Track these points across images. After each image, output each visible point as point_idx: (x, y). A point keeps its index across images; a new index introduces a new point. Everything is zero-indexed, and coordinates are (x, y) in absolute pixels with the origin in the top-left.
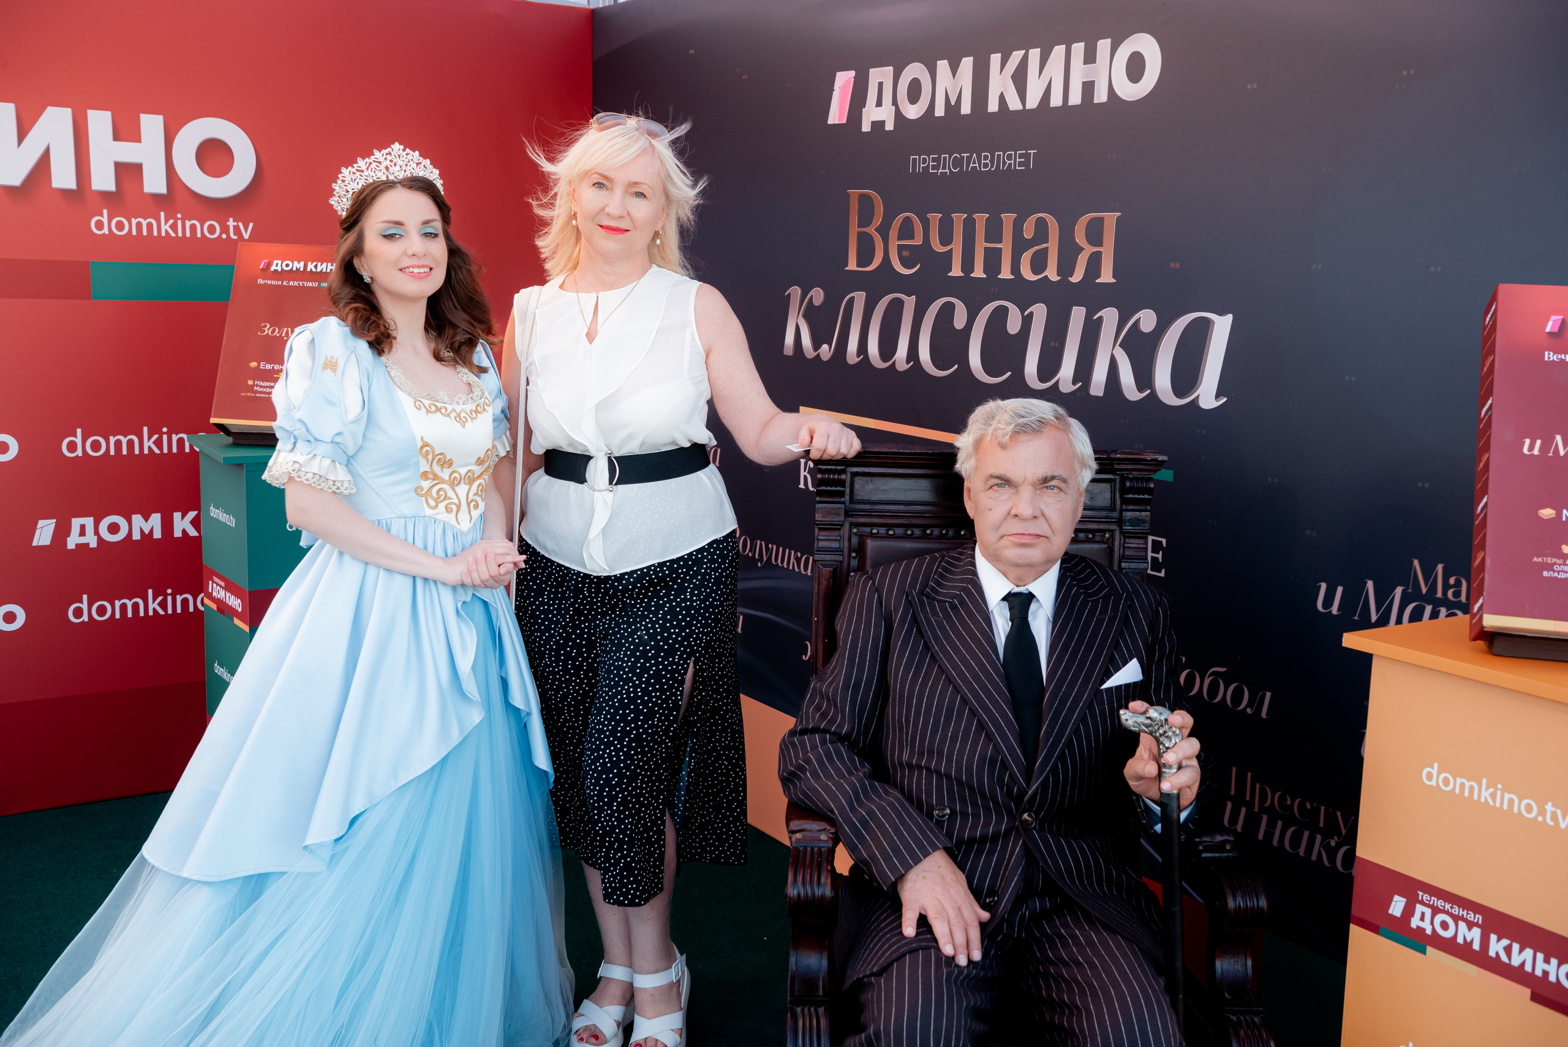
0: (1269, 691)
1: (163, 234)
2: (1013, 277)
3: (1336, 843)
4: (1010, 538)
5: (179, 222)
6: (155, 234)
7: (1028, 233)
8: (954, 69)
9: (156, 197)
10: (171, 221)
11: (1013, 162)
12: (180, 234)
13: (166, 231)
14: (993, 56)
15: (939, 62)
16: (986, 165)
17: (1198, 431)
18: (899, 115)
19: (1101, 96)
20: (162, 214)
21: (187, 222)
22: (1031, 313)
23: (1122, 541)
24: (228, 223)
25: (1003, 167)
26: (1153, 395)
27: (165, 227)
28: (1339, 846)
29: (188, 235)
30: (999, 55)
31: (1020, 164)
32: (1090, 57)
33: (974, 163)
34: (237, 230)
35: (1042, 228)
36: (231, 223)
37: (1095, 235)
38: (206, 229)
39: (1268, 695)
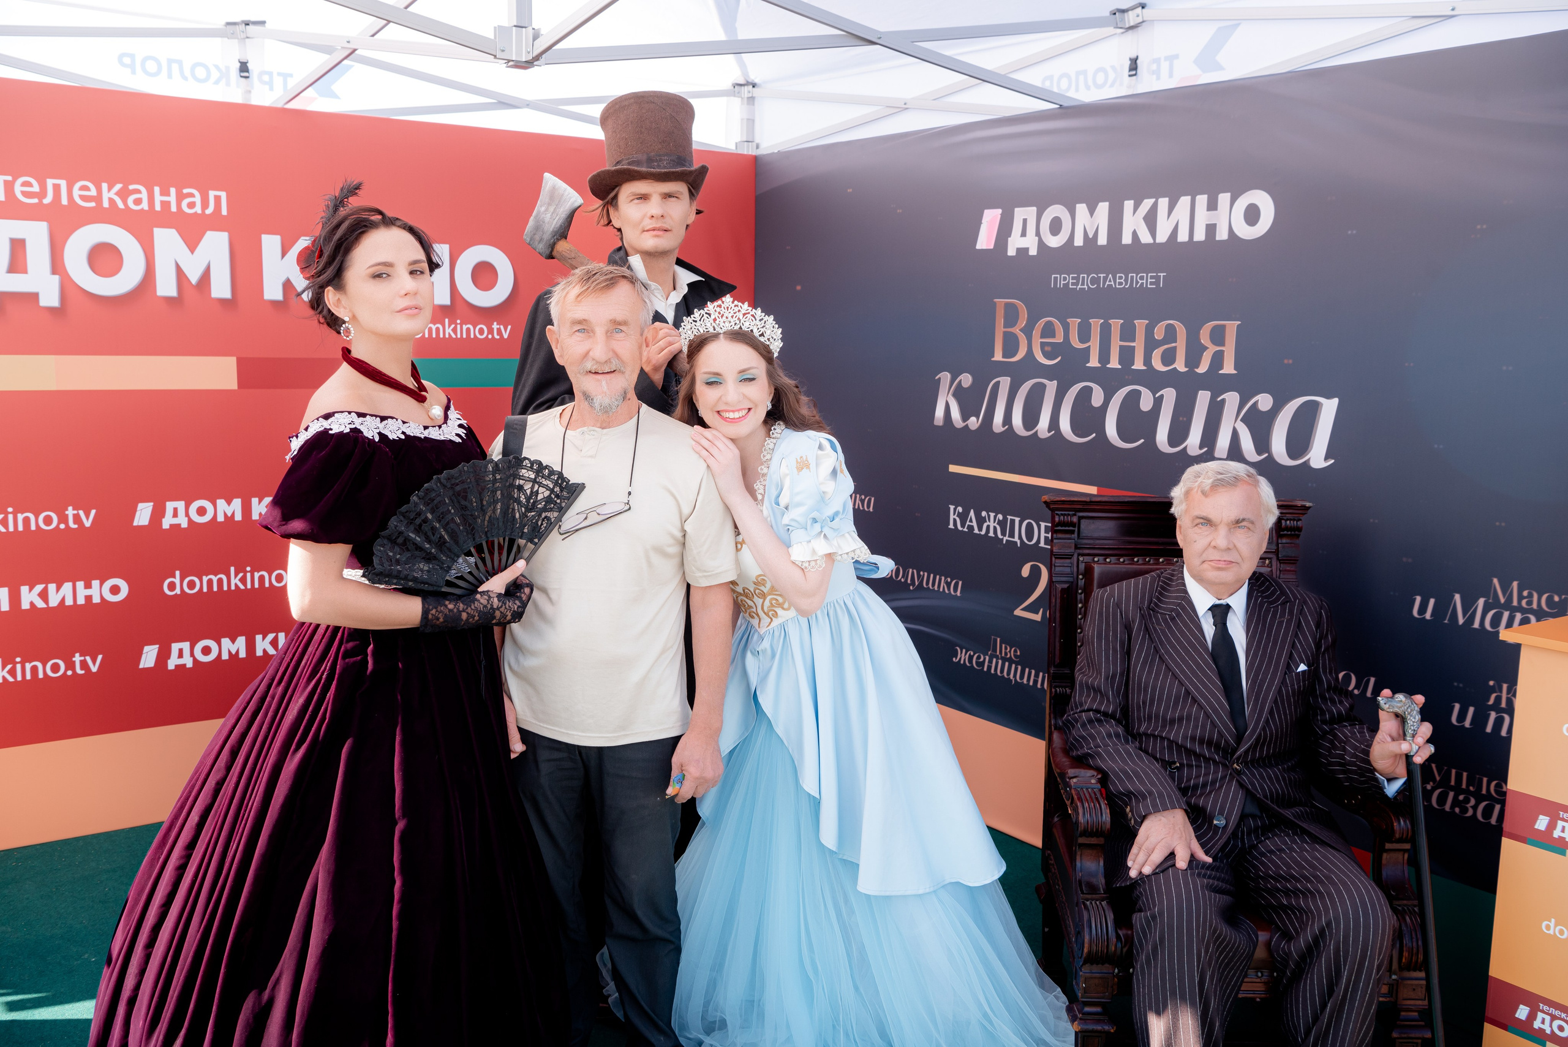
0: (1374, 677)
1: (447, 336)
2: (1145, 368)
3: (1432, 787)
4: (1210, 563)
5: (459, 326)
6: (441, 336)
7: (1159, 333)
8: (1092, 211)
9: (443, 308)
10: (453, 326)
11: (1145, 281)
12: (459, 336)
13: (449, 333)
14: (1126, 203)
15: (1078, 206)
16: (1120, 284)
17: (1310, 485)
18: (1041, 244)
19: (1222, 235)
20: (447, 320)
21: (464, 326)
22: (1162, 396)
23: (1278, 565)
24: (493, 326)
25: (1136, 285)
26: (1270, 458)
27: (449, 331)
28: (1434, 789)
29: (464, 336)
30: (1132, 202)
31: (1151, 283)
32: (1212, 206)
33: (1110, 281)
34: (499, 330)
35: (1170, 332)
36: (495, 326)
37: (1218, 337)
38: (477, 331)
39: (1372, 680)
